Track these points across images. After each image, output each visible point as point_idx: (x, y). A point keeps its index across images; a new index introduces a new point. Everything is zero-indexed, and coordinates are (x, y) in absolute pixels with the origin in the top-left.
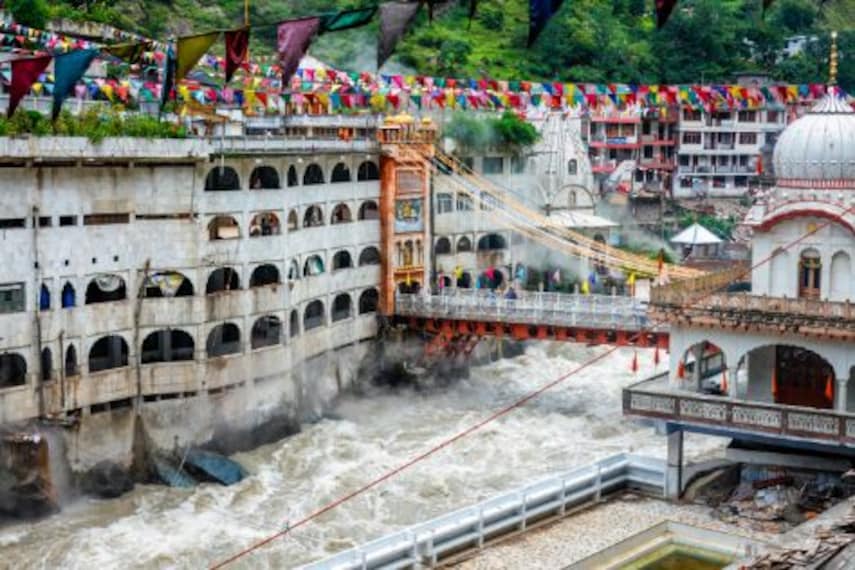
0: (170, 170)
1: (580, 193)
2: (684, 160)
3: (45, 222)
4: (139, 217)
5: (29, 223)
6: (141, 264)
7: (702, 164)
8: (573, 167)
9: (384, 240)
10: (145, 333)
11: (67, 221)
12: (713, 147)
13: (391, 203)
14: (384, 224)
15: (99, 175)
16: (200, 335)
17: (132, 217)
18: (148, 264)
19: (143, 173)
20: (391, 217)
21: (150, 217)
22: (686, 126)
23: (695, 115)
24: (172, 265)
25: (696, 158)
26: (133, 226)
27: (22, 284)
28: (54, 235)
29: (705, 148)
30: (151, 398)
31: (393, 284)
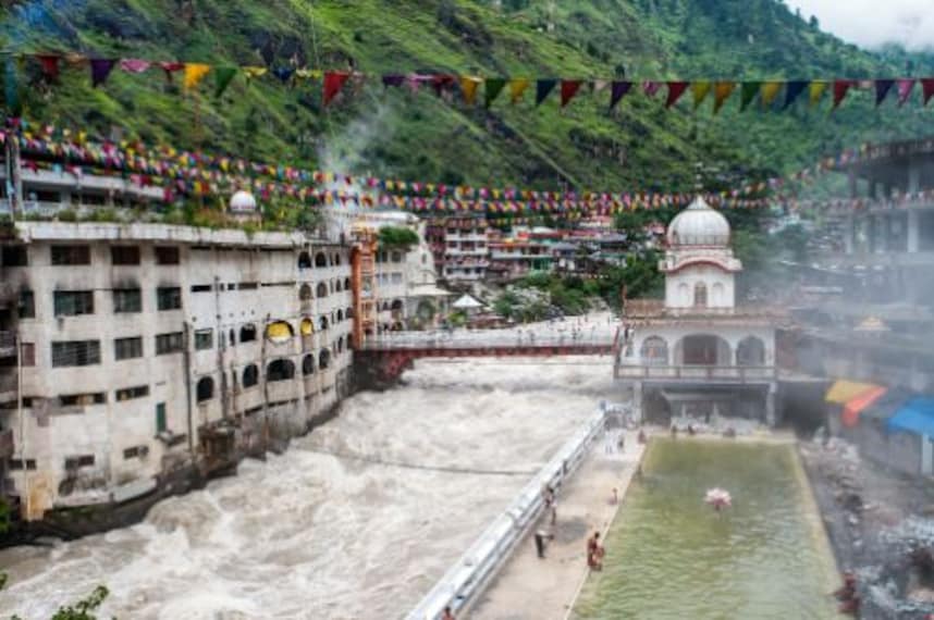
0: (279, 253)
1: (429, 275)
2: (448, 257)
3: (222, 287)
4: (263, 285)
5: (213, 288)
6: (264, 316)
9: (355, 304)
10: (269, 361)
11: (231, 287)
12: (463, 250)
13: (359, 280)
14: (355, 293)
15: (244, 257)
16: (298, 361)
17: (259, 285)
18: (269, 315)
19: (264, 254)
20: (359, 289)
21: (269, 285)
22: (449, 238)
23: (452, 231)
24: (283, 317)
26: (260, 291)
27: (211, 329)
28: (226, 295)
29: (460, 250)
30: (272, 405)
31: (361, 329)
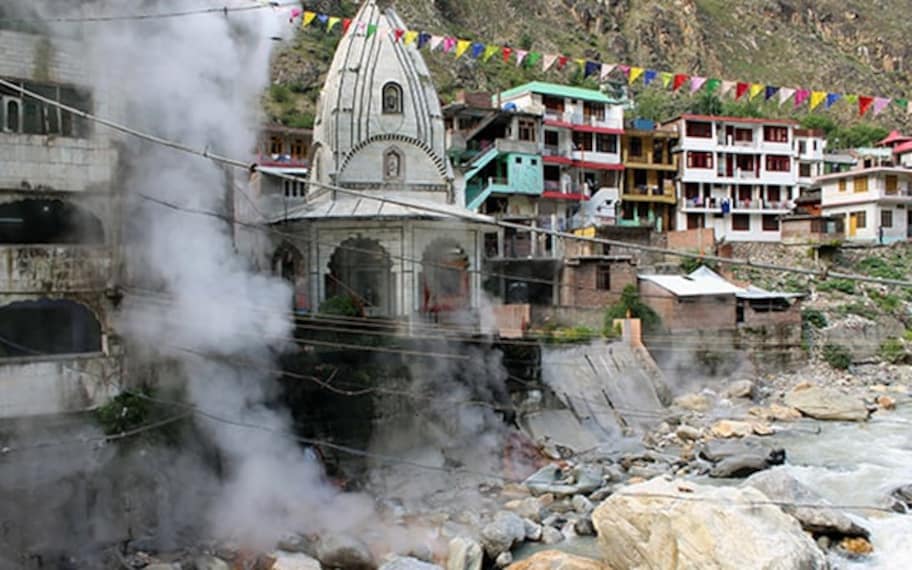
1: (411, 153)
7: (715, 194)
8: (392, 100)
12: (730, 174)
25: (707, 187)
29: (720, 175)
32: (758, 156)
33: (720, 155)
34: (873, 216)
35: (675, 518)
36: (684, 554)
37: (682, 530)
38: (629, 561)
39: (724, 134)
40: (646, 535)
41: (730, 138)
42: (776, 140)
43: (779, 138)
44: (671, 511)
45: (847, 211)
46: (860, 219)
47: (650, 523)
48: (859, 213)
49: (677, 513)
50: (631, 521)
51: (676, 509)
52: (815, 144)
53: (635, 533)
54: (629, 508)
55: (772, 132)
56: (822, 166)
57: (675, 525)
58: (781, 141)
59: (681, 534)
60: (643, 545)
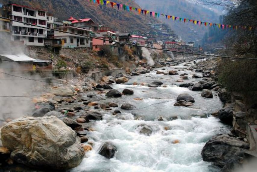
25: (20, 28)
32: (36, 20)
33: (24, 18)
34: (68, 40)
35: (30, 128)
36: (34, 139)
37: (33, 132)
38: (14, 145)
39: (26, 12)
40: (20, 136)
41: (28, 13)
42: (41, 15)
43: (42, 14)
44: (28, 127)
45: (62, 38)
46: (65, 41)
47: (21, 132)
48: (65, 39)
49: (30, 127)
50: (14, 132)
51: (30, 126)
52: (51, 18)
53: (15, 136)
54: (13, 128)
55: (40, 13)
56: (53, 25)
57: (30, 131)
58: (43, 16)
59: (33, 133)
60: (19, 139)
